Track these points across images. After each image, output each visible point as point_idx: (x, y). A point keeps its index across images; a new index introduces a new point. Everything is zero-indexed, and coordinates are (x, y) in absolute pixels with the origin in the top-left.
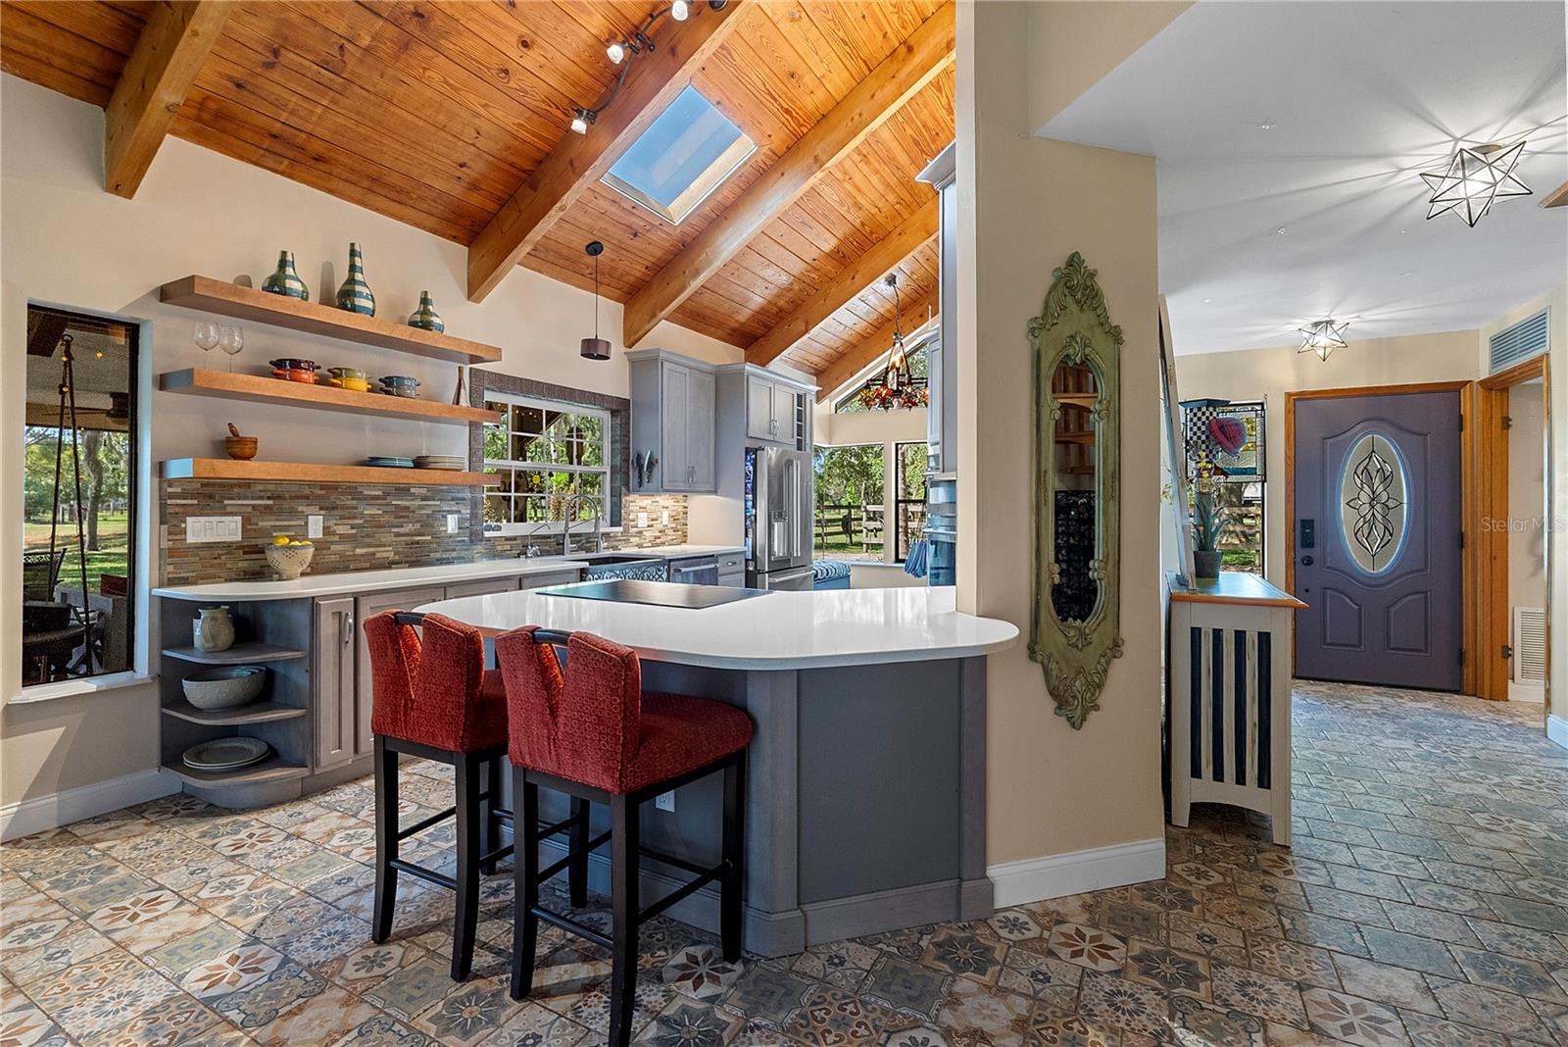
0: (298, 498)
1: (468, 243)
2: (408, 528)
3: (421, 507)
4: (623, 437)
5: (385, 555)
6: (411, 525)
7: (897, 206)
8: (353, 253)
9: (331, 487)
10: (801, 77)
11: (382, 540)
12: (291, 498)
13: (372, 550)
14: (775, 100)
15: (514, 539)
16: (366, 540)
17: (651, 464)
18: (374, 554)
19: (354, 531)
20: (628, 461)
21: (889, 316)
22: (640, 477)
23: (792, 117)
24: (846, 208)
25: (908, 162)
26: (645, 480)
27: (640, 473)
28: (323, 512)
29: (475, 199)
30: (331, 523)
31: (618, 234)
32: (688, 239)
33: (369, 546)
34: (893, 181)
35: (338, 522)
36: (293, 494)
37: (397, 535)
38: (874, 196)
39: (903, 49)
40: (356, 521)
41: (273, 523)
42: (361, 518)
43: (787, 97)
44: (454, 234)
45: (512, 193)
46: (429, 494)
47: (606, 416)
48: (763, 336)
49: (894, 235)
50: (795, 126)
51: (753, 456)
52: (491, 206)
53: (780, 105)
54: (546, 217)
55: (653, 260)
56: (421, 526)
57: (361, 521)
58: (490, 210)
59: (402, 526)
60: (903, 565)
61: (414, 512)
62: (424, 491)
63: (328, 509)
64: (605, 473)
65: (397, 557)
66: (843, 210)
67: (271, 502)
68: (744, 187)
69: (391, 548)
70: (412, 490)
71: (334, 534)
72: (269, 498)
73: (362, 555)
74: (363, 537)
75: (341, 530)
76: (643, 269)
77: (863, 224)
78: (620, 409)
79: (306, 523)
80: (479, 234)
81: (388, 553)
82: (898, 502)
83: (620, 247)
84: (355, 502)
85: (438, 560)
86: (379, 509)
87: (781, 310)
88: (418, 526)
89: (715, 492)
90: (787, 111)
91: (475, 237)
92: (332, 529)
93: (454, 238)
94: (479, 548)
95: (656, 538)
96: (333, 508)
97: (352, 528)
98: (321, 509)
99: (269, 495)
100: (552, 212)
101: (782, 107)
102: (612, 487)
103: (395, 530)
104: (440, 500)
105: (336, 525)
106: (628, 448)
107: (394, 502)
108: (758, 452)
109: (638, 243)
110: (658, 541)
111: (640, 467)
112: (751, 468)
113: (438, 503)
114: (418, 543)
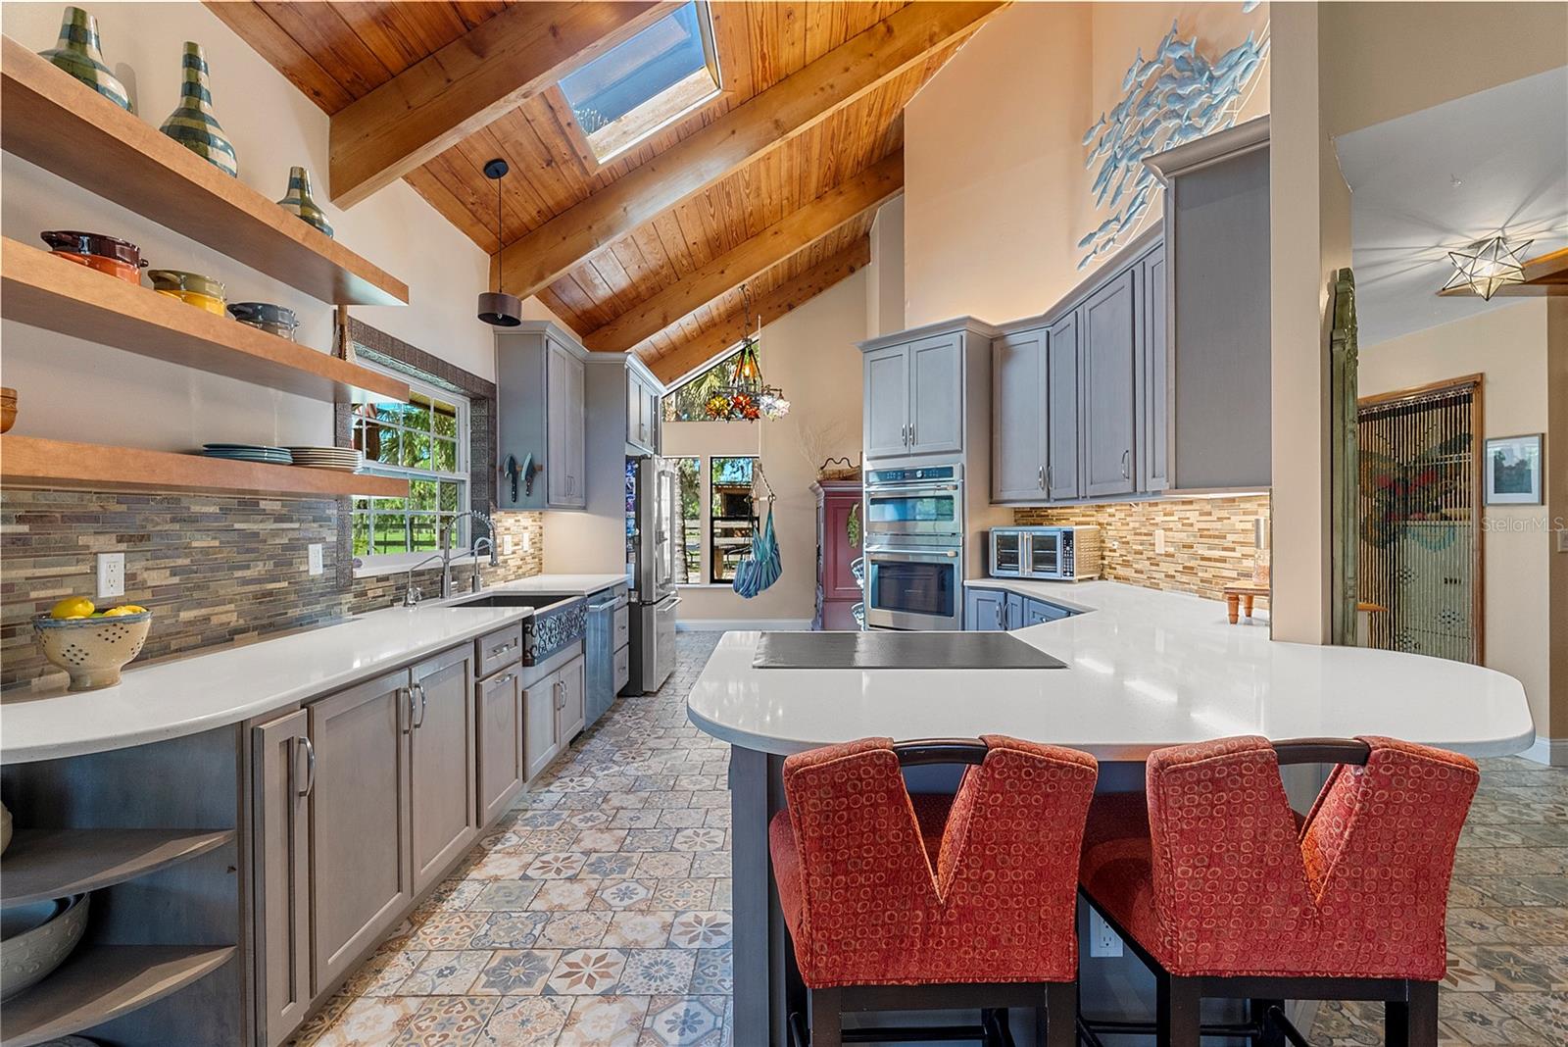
0: (78, 519)
1: (332, 110)
2: (258, 569)
3: (275, 533)
4: (486, 435)
5: (224, 618)
6: (261, 564)
7: (785, 202)
8: (192, 61)
9: (134, 494)
10: (794, 22)
11: (222, 592)
12: (65, 519)
13: (204, 611)
14: (762, 38)
15: (386, 578)
16: (196, 595)
17: (532, 471)
18: (207, 619)
19: (176, 580)
20: (495, 467)
21: (717, 320)
22: (515, 489)
23: (764, 67)
24: (748, 191)
25: (817, 156)
26: (522, 490)
27: (515, 481)
28: (123, 546)
29: (376, 41)
30: (137, 566)
31: (533, 156)
32: (600, 186)
33: (200, 604)
34: (796, 173)
35: (150, 563)
36: (67, 512)
37: (245, 582)
38: (775, 184)
39: (882, 28)
40: (180, 562)
41: (29, 573)
42: (186, 556)
43: (772, 39)
44: (318, 87)
45: (432, 49)
46: (284, 511)
47: (460, 404)
48: (608, 324)
49: (769, 232)
50: (760, 78)
51: (637, 466)
52: (394, 59)
53: (762, 46)
54: (502, 100)
55: (551, 203)
56: (276, 565)
57: (187, 561)
58: (390, 66)
59: (248, 567)
60: (732, 585)
61: (265, 541)
62: (276, 506)
63: (134, 540)
64: (463, 481)
65: (241, 621)
66: (744, 192)
67: (24, 528)
68: (682, 136)
69: (232, 607)
70: (263, 504)
71: (143, 586)
72: (20, 520)
73: (190, 623)
74: (188, 589)
75: (156, 578)
76: (534, 213)
77: (751, 214)
78: (482, 396)
79: (95, 570)
80: (355, 99)
81: (227, 616)
82: (713, 519)
83: (523, 176)
84: (177, 526)
85: (297, 620)
86: (215, 538)
87: (638, 295)
88: (270, 565)
89: (584, 508)
90: (763, 57)
91: (347, 103)
92: (139, 578)
93: (315, 95)
94: (348, 598)
95: (519, 567)
96: (142, 538)
97: (173, 574)
98: (120, 540)
99: (21, 512)
100: (513, 95)
101: (762, 50)
102: (472, 501)
103: (238, 574)
104: (299, 520)
105: (147, 569)
106: (495, 450)
107: (237, 526)
108: (643, 461)
109: (548, 176)
110: (520, 571)
111: (515, 474)
112: (633, 480)
113: (296, 525)
114: (270, 593)
